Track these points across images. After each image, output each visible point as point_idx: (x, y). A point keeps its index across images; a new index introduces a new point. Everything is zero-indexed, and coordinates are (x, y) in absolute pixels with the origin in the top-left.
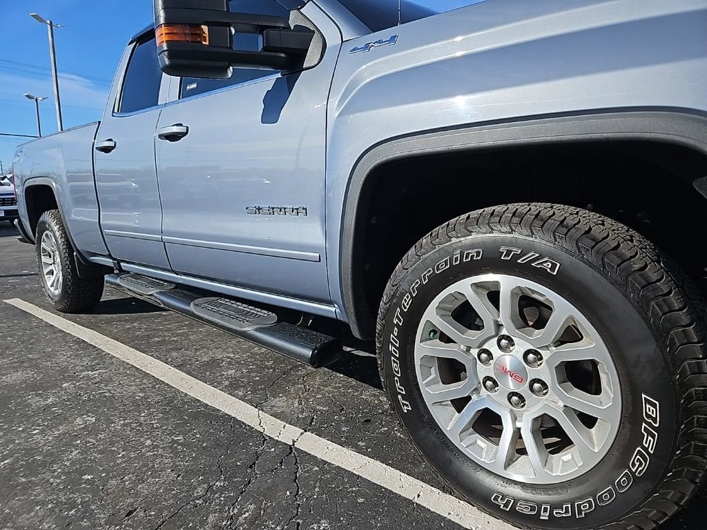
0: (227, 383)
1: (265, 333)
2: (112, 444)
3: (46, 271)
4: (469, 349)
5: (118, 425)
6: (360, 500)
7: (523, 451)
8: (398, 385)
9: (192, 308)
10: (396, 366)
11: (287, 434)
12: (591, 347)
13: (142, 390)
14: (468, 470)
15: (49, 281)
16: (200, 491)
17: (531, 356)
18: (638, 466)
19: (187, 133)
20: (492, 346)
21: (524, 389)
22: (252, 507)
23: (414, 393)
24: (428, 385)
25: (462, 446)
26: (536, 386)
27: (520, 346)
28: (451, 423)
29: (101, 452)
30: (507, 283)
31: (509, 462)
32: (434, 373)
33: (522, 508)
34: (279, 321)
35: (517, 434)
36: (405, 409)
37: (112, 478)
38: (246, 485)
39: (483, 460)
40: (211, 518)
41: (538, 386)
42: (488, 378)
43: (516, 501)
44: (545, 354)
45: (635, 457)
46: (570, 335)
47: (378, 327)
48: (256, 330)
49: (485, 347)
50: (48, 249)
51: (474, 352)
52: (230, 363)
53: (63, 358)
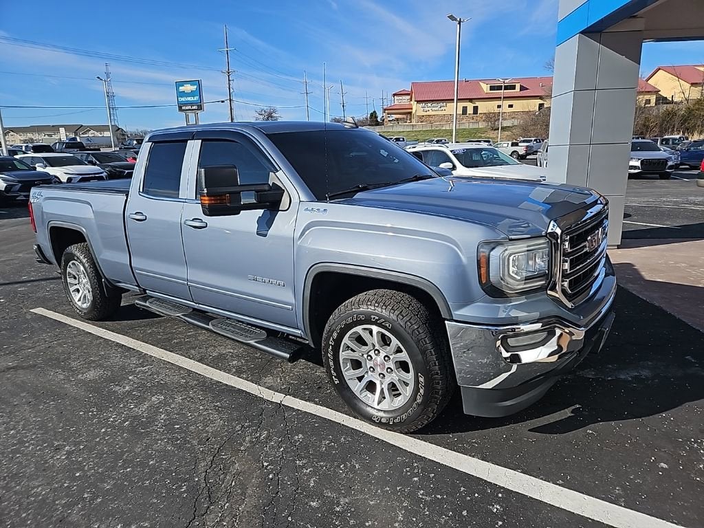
0: (234, 370)
1: (261, 344)
2: (181, 409)
3: (72, 289)
4: (363, 355)
5: (179, 399)
6: (317, 425)
7: (384, 398)
8: (333, 372)
9: (210, 327)
10: (331, 363)
11: (277, 397)
12: (404, 356)
13: (183, 378)
14: (364, 407)
15: (76, 297)
16: (238, 428)
17: (386, 358)
18: (419, 400)
19: (206, 226)
20: (372, 353)
21: (384, 372)
22: (266, 432)
23: (340, 375)
24: (346, 371)
25: (361, 397)
26: (389, 370)
27: (383, 354)
28: (356, 387)
29: (177, 414)
30: (375, 329)
31: (379, 403)
32: (349, 365)
33: (384, 420)
34: (268, 336)
35: (382, 390)
36: (336, 382)
37: (191, 426)
38: (260, 424)
39: (369, 403)
40: (247, 439)
41: (390, 370)
42: (371, 367)
43: (381, 418)
44: (391, 357)
45: (418, 397)
46: (399, 351)
47: (323, 345)
48: (256, 342)
49: (370, 354)
50: (74, 273)
51: (365, 356)
52: (232, 356)
53: (116, 359)
